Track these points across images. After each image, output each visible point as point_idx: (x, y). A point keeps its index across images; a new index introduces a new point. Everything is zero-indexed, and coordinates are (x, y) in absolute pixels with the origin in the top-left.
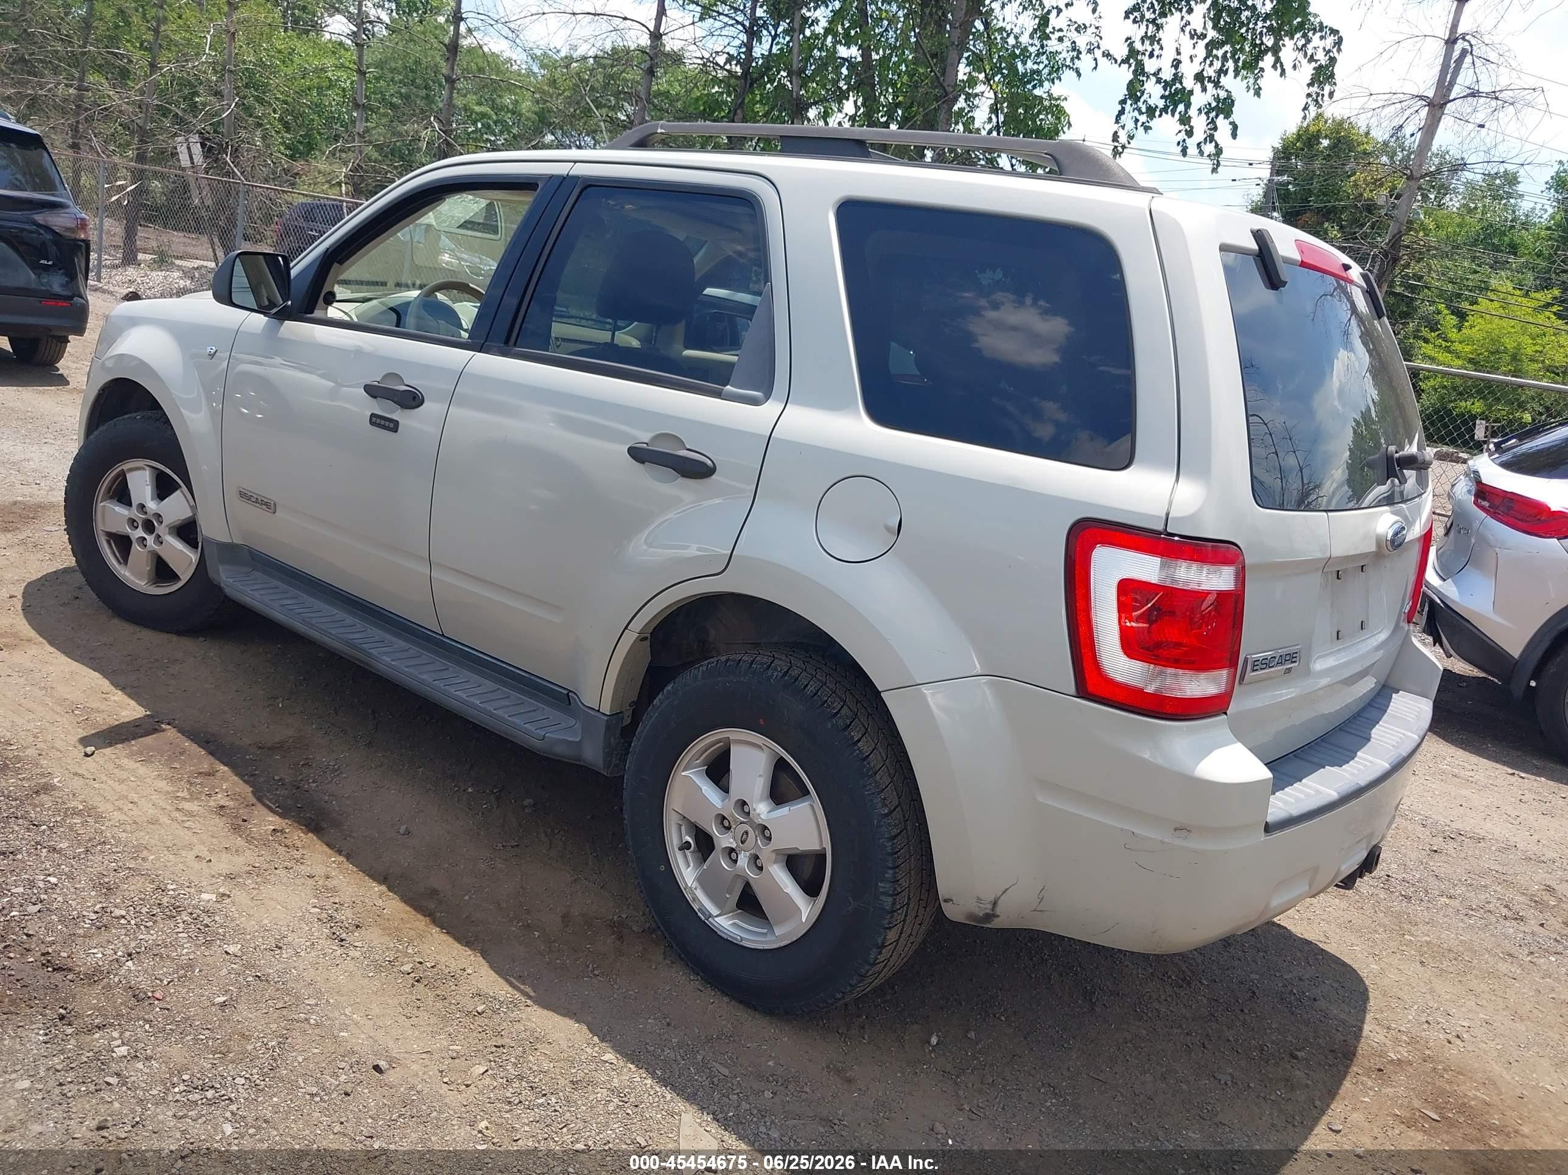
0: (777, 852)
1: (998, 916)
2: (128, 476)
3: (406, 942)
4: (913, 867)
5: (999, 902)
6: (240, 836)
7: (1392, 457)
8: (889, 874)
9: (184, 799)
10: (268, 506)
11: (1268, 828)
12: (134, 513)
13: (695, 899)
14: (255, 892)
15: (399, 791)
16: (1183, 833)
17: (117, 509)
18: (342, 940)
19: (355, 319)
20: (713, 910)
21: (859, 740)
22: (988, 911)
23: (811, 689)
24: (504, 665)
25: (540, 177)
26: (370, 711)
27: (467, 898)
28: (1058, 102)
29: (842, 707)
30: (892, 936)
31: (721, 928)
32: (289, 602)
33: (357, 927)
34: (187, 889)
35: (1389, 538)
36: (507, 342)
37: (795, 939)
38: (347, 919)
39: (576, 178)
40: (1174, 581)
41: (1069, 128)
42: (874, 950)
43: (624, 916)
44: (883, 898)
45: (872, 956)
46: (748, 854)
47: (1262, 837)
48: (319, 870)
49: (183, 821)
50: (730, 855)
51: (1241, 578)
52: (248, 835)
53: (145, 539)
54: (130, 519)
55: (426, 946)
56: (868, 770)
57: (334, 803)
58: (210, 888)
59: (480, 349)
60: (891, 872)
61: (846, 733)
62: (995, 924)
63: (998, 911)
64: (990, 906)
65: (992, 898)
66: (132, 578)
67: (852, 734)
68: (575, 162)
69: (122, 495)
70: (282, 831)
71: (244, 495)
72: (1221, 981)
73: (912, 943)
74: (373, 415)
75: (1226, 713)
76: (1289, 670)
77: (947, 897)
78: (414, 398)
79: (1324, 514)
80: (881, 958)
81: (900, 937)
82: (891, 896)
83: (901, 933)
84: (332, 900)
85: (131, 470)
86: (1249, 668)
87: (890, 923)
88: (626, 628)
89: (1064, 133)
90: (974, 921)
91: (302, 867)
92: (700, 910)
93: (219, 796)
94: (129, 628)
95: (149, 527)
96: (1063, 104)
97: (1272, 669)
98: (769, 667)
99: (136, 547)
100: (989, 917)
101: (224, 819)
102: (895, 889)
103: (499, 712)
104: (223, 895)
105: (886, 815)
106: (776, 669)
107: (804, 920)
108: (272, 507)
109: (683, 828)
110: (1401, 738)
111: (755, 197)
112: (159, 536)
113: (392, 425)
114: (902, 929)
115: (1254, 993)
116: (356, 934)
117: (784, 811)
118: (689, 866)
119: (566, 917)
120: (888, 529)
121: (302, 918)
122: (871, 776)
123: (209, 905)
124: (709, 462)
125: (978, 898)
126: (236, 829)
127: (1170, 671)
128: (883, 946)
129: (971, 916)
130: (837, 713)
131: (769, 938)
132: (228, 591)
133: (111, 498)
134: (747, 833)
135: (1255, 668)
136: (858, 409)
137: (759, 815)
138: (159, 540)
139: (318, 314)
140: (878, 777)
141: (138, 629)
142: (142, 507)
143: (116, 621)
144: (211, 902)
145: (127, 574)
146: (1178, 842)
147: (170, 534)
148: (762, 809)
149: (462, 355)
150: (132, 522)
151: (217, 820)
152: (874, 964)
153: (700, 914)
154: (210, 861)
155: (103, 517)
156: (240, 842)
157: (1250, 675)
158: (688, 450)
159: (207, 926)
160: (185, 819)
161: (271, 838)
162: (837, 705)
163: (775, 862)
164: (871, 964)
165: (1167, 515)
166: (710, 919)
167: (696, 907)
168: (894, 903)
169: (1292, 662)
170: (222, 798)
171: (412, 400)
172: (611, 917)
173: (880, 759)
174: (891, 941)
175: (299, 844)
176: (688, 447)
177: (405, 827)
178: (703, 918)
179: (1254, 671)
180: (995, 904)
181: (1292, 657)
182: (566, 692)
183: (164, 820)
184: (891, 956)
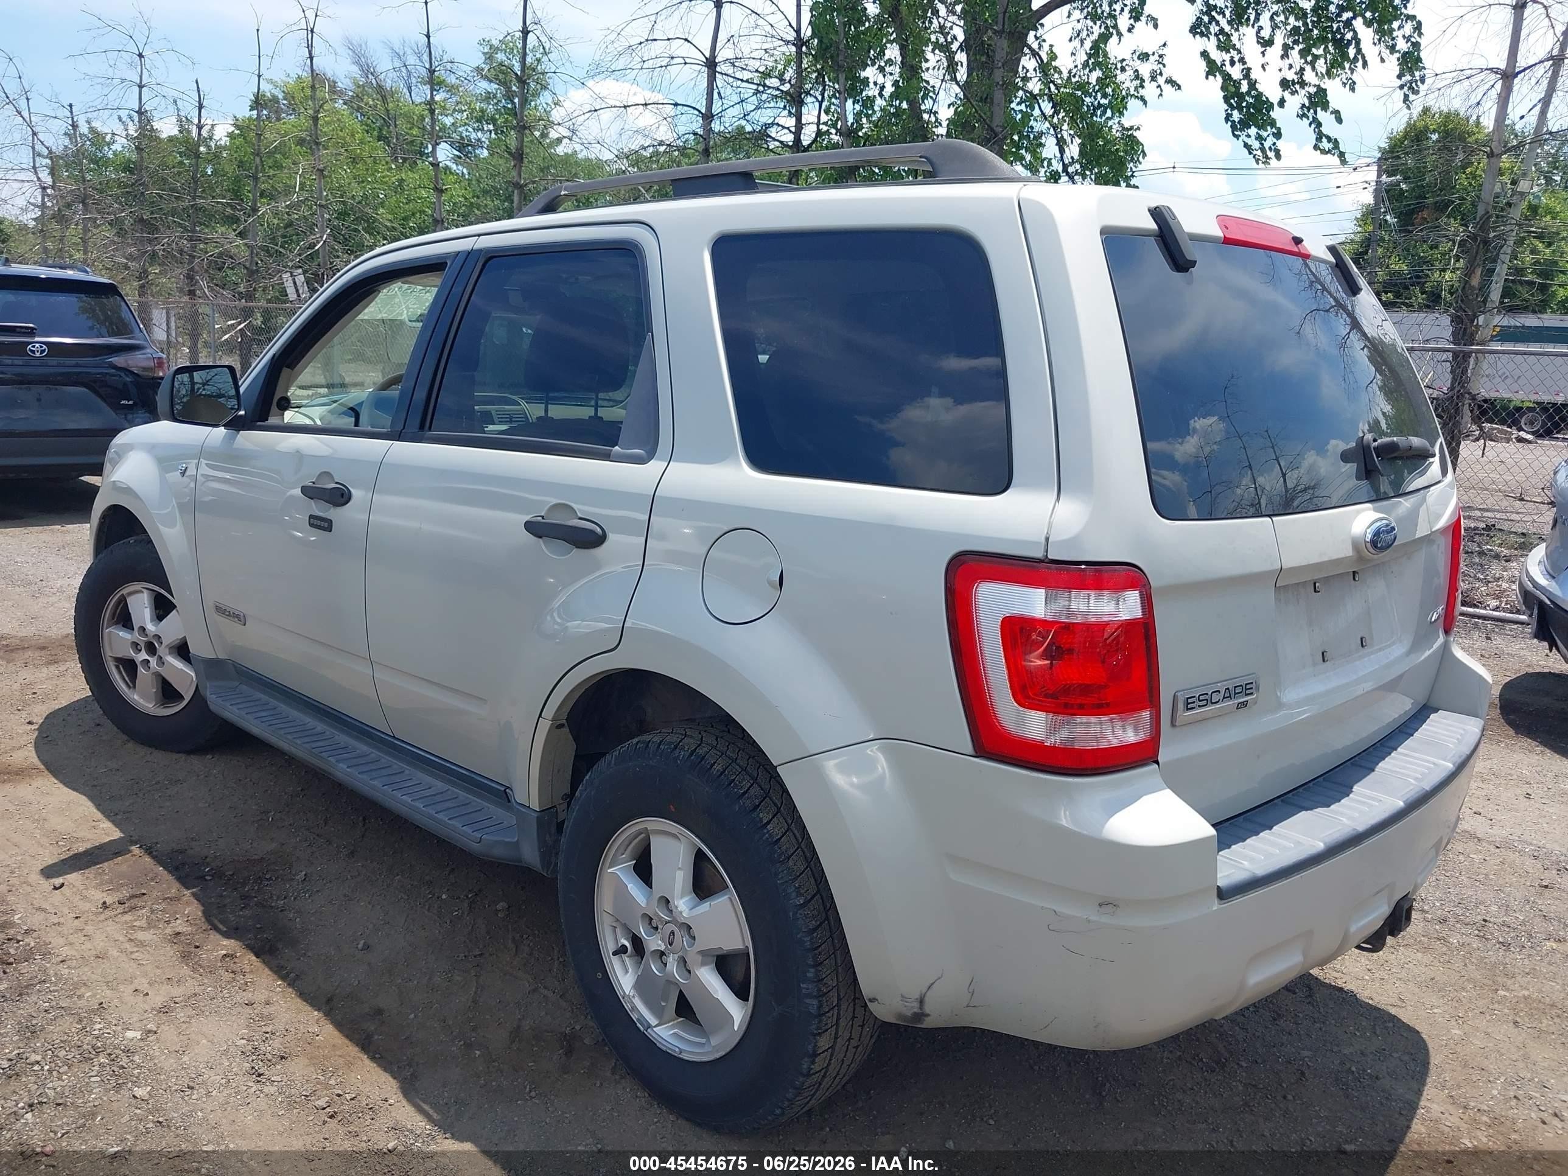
0: (704, 953)
1: (928, 1015)
2: (128, 600)
3: (331, 1071)
4: (839, 962)
5: (926, 999)
6: (187, 965)
7: (1369, 446)
8: (810, 974)
9: (141, 928)
10: (240, 618)
11: (1223, 894)
12: (136, 636)
13: (634, 1008)
14: (184, 1026)
15: (369, 903)
16: (1109, 908)
17: (121, 634)
18: (260, 1075)
19: (319, 423)
20: (653, 1021)
21: (768, 823)
22: (915, 1010)
23: (717, 767)
24: (448, 765)
25: (447, 256)
26: (361, 818)
27: (412, 1016)
28: (1130, 132)
29: (752, 785)
30: (824, 1042)
31: (660, 1040)
32: (264, 714)
33: (282, 1058)
34: (114, 1028)
35: (1368, 540)
36: (422, 427)
37: (728, 1050)
38: (273, 1049)
39: (480, 251)
40: (1073, 614)
41: (1143, 158)
42: (806, 1059)
43: (578, 1027)
44: (808, 1001)
45: (805, 1066)
46: (676, 956)
47: (1216, 905)
48: (260, 996)
49: (132, 953)
50: (661, 957)
51: (1147, 603)
52: (196, 963)
53: (148, 661)
54: (133, 643)
55: (353, 1075)
56: (780, 855)
57: (298, 920)
58: (138, 1025)
59: (399, 438)
60: (812, 970)
61: (754, 815)
62: (927, 1024)
63: (927, 1009)
64: (916, 1005)
65: (917, 996)
66: (141, 701)
67: (761, 815)
68: (479, 235)
69: (124, 619)
70: (232, 956)
71: (220, 610)
72: (1264, 1061)
73: (857, 1047)
74: (311, 517)
75: (1157, 763)
76: (1244, 704)
77: (871, 996)
78: (342, 495)
79: (1268, 519)
80: (816, 1067)
81: (835, 1042)
82: (816, 997)
83: (836, 1038)
84: (264, 1029)
85: (130, 594)
86: (1181, 706)
87: (819, 1028)
88: (540, 716)
89: (1140, 163)
90: (905, 1021)
91: (244, 994)
92: (638, 1020)
93: (178, 922)
94: (142, 751)
95: (151, 649)
96: (1135, 134)
97: (1217, 706)
98: (676, 747)
99: (141, 670)
100: (920, 1016)
101: (175, 947)
102: (819, 990)
103: (440, 816)
104: (150, 1031)
105: (802, 906)
106: (683, 749)
107: (736, 1028)
108: (242, 618)
109: (618, 930)
110: (1428, 768)
111: (637, 246)
112: (160, 658)
113: (326, 525)
114: (836, 1033)
115: (1303, 1074)
116: (279, 1067)
117: (705, 906)
118: (627, 972)
119: (516, 1033)
120: (771, 583)
121: (225, 1053)
122: (782, 862)
123: (131, 1044)
124: (599, 530)
125: (902, 996)
126: (185, 957)
127: (1078, 719)
128: (815, 1055)
129: (900, 1016)
130: (745, 792)
131: (706, 1049)
132: (212, 707)
133: (117, 623)
134: (673, 933)
135: (1190, 706)
136: (739, 458)
137: (681, 912)
138: (161, 661)
139: (272, 420)
140: (791, 863)
141: (148, 750)
142: (143, 629)
143: (130, 745)
144: (135, 1040)
145: (136, 697)
146: (1105, 919)
147: (170, 654)
148: (684, 905)
149: (379, 446)
150: (135, 646)
151: (168, 948)
152: (808, 1075)
153: (638, 1025)
154: (147, 994)
155: (110, 644)
156: (186, 970)
157: (1184, 715)
158: (581, 519)
159: (123, 1067)
160: (136, 949)
161: (219, 964)
162: (746, 784)
163: (703, 964)
164: (804, 1076)
165: (1047, 539)
166: (649, 1030)
167: (634, 1017)
168: (820, 1007)
169: (1246, 695)
170: (180, 924)
171: (340, 497)
172: (564, 1029)
173: (794, 841)
174: (824, 1049)
175: (247, 968)
176: (580, 515)
177: (362, 942)
178: (642, 1029)
179: (1188, 709)
180: (921, 1001)
181: (1246, 689)
182: (503, 789)
183: (114, 952)
184: (829, 1064)
